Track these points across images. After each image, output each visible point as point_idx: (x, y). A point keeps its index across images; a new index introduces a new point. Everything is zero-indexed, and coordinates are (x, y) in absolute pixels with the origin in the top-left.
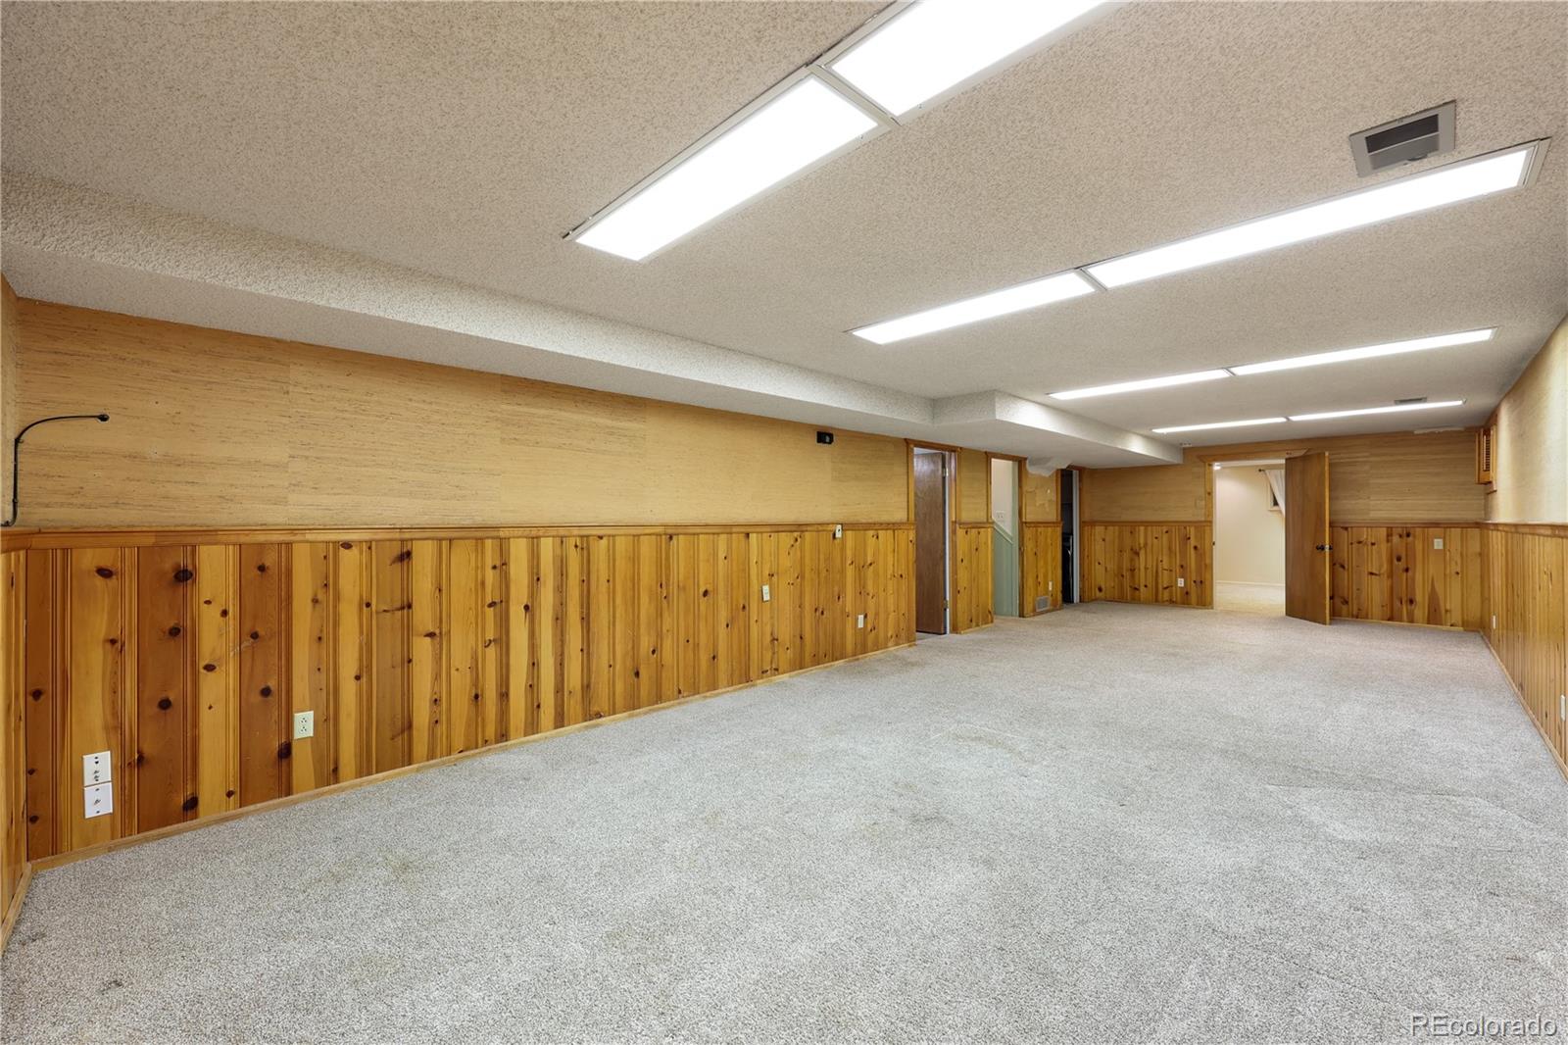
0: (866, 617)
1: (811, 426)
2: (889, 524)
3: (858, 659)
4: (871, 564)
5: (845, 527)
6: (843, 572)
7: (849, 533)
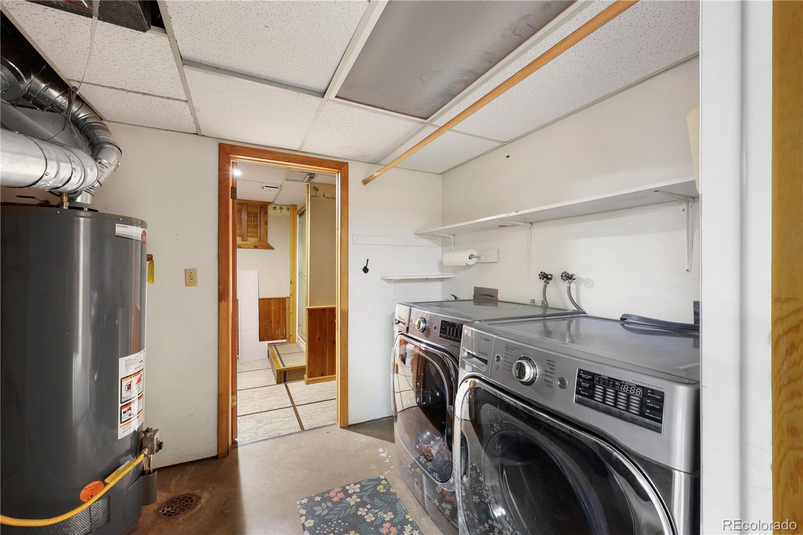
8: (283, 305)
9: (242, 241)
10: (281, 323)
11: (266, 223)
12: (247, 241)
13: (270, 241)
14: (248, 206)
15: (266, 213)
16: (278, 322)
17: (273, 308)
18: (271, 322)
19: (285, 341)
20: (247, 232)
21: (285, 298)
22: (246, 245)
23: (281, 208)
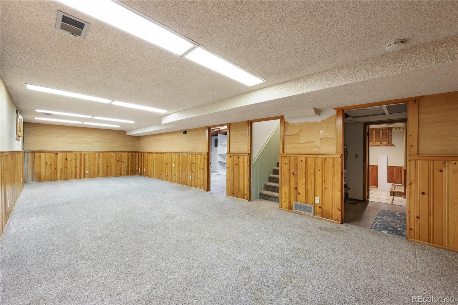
0: (192, 177)
1: (182, 131)
2: (198, 153)
3: (189, 187)
4: (193, 164)
5: (188, 153)
6: (187, 164)
7: (188, 155)
8: (400, 170)
9: (380, 143)
10: (399, 177)
11: (391, 136)
12: (382, 143)
13: (393, 143)
14: (382, 130)
15: (391, 131)
16: (398, 177)
17: (395, 170)
18: (394, 176)
19: (401, 185)
20: (382, 140)
21: (401, 167)
22: (382, 145)
23: (399, 129)
